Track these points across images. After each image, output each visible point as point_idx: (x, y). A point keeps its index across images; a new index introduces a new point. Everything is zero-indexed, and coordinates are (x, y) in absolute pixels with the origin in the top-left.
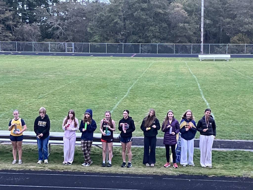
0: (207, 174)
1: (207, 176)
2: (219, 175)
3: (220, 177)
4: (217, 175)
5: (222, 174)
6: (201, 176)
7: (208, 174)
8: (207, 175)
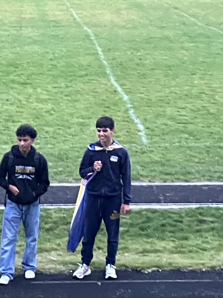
0: (139, 267)
1: (141, 270)
2: (166, 267)
3: (169, 271)
4: (163, 267)
5: (174, 265)
6: (126, 271)
7: (141, 265)
8: (138, 269)
